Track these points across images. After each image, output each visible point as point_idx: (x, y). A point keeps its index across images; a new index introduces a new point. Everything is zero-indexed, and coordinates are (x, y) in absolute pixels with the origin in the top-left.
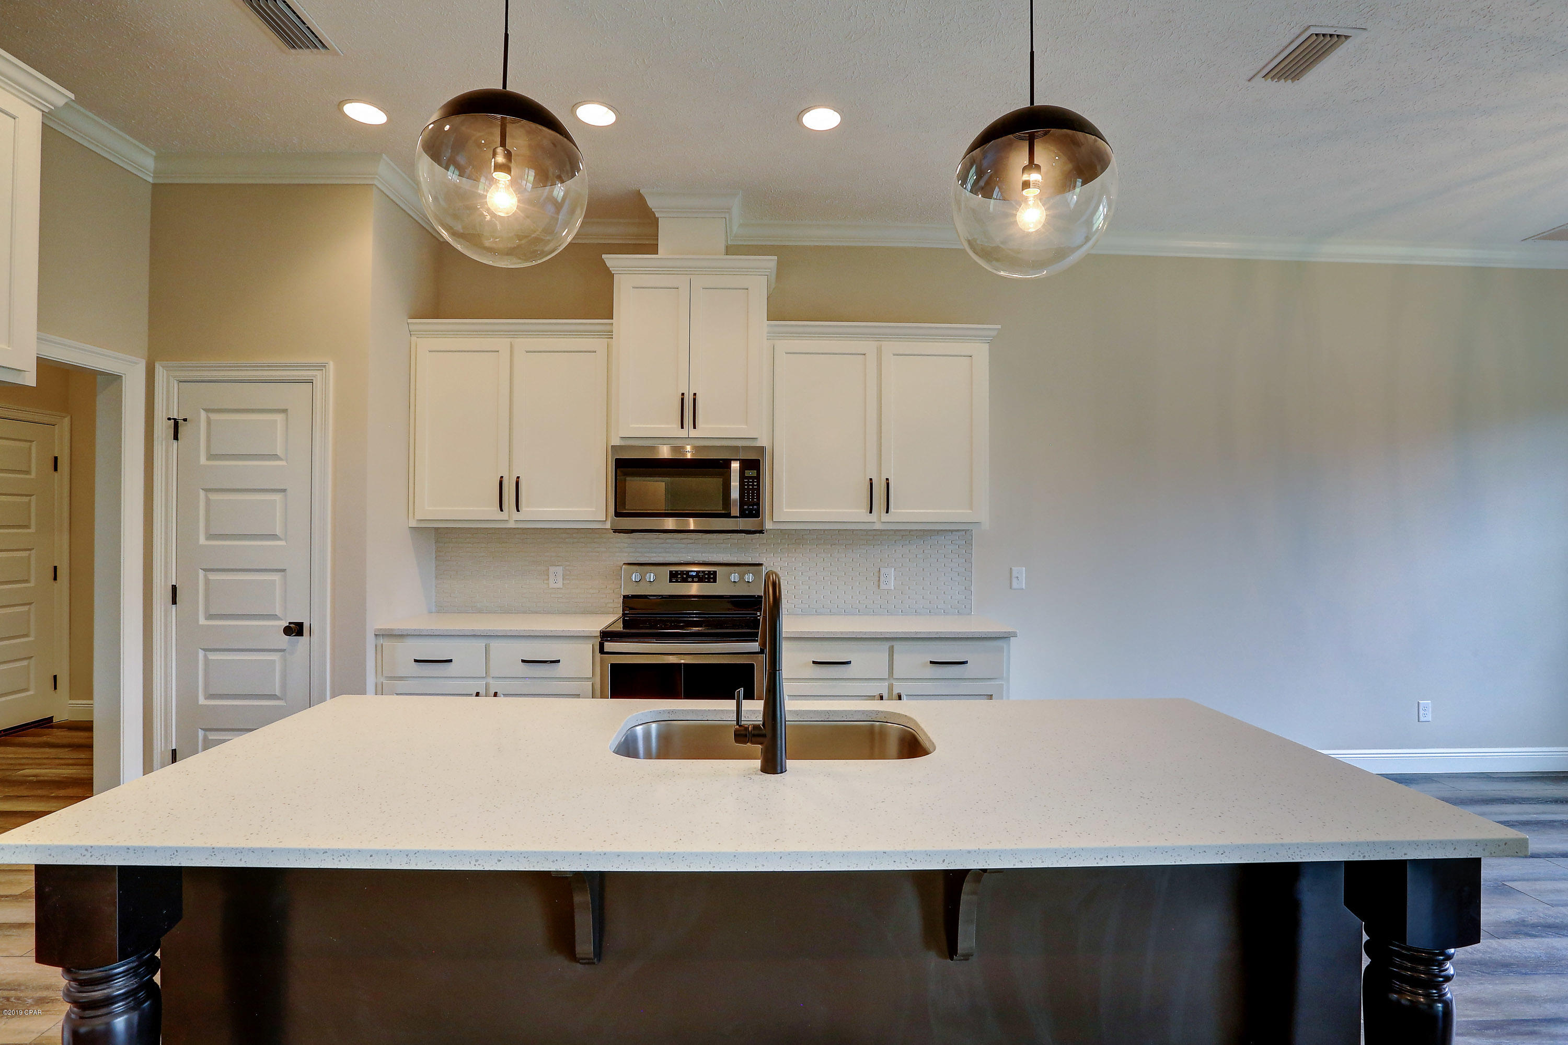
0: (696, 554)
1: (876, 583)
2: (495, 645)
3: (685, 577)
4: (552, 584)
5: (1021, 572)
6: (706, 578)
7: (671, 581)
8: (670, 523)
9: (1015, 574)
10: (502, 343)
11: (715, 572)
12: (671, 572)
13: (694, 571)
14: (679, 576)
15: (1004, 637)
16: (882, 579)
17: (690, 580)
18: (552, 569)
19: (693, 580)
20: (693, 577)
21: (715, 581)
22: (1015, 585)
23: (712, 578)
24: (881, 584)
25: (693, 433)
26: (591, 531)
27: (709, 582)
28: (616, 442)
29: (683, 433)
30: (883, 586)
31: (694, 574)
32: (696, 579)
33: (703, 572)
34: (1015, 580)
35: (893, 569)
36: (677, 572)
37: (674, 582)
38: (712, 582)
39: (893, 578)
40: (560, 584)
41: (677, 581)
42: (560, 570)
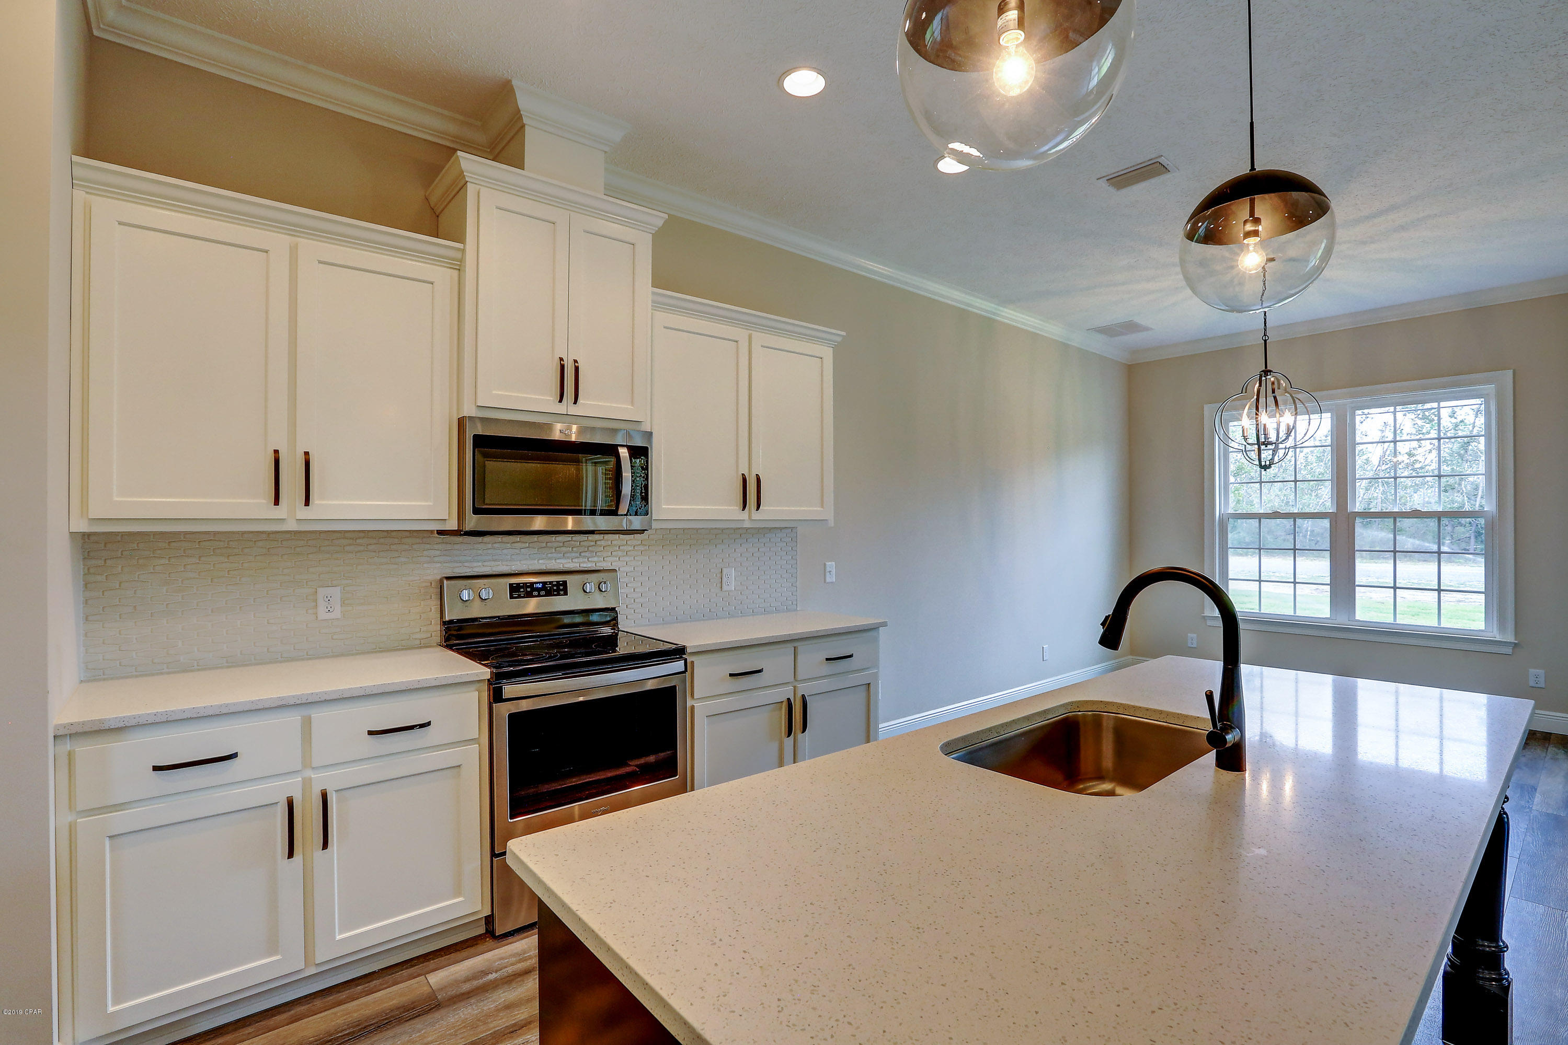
0: (532, 562)
1: (719, 585)
2: (319, 715)
3: (528, 591)
4: (322, 614)
5: (831, 565)
6: (555, 591)
7: (511, 597)
8: (539, 522)
9: (828, 569)
10: (278, 241)
11: (565, 583)
12: (511, 585)
13: (539, 583)
14: (522, 590)
15: (872, 629)
16: (724, 579)
17: (535, 593)
18: (322, 592)
19: (539, 593)
20: (538, 590)
21: (566, 594)
22: (828, 580)
23: (562, 590)
24: (724, 585)
25: (574, 410)
26: (407, 534)
27: (558, 594)
28: (469, 410)
29: (561, 409)
30: (725, 587)
31: (540, 586)
32: (543, 593)
33: (551, 583)
34: (828, 574)
35: (734, 569)
36: (518, 584)
37: (516, 598)
38: (562, 595)
39: (734, 579)
40: (337, 613)
41: (519, 597)
42: (336, 592)
